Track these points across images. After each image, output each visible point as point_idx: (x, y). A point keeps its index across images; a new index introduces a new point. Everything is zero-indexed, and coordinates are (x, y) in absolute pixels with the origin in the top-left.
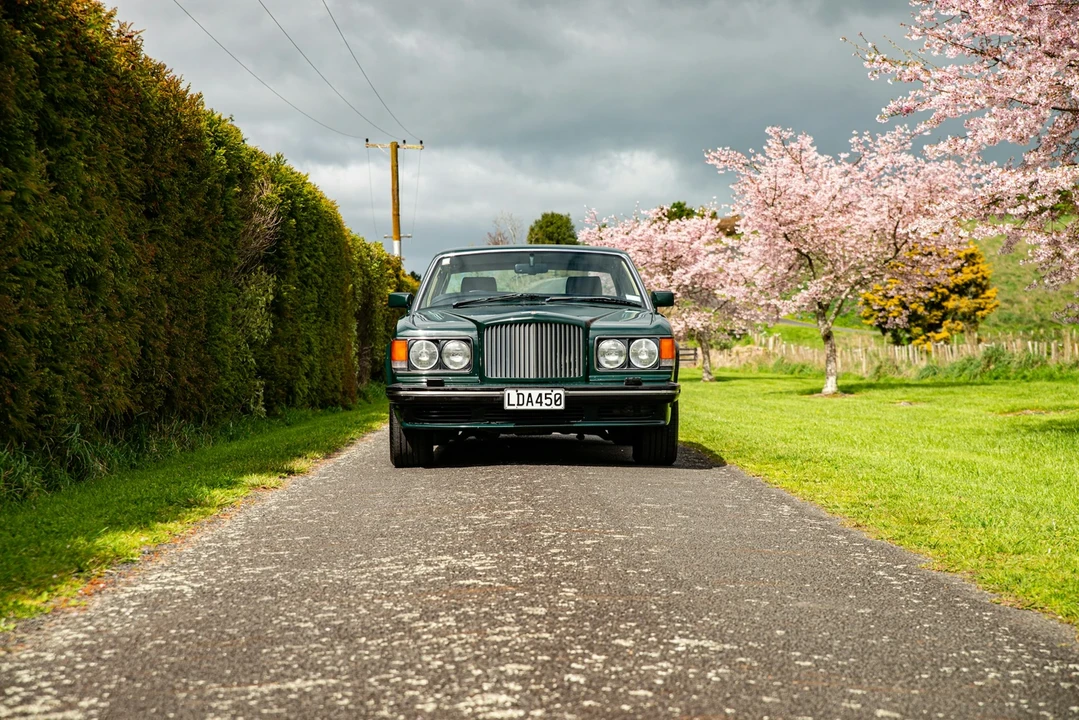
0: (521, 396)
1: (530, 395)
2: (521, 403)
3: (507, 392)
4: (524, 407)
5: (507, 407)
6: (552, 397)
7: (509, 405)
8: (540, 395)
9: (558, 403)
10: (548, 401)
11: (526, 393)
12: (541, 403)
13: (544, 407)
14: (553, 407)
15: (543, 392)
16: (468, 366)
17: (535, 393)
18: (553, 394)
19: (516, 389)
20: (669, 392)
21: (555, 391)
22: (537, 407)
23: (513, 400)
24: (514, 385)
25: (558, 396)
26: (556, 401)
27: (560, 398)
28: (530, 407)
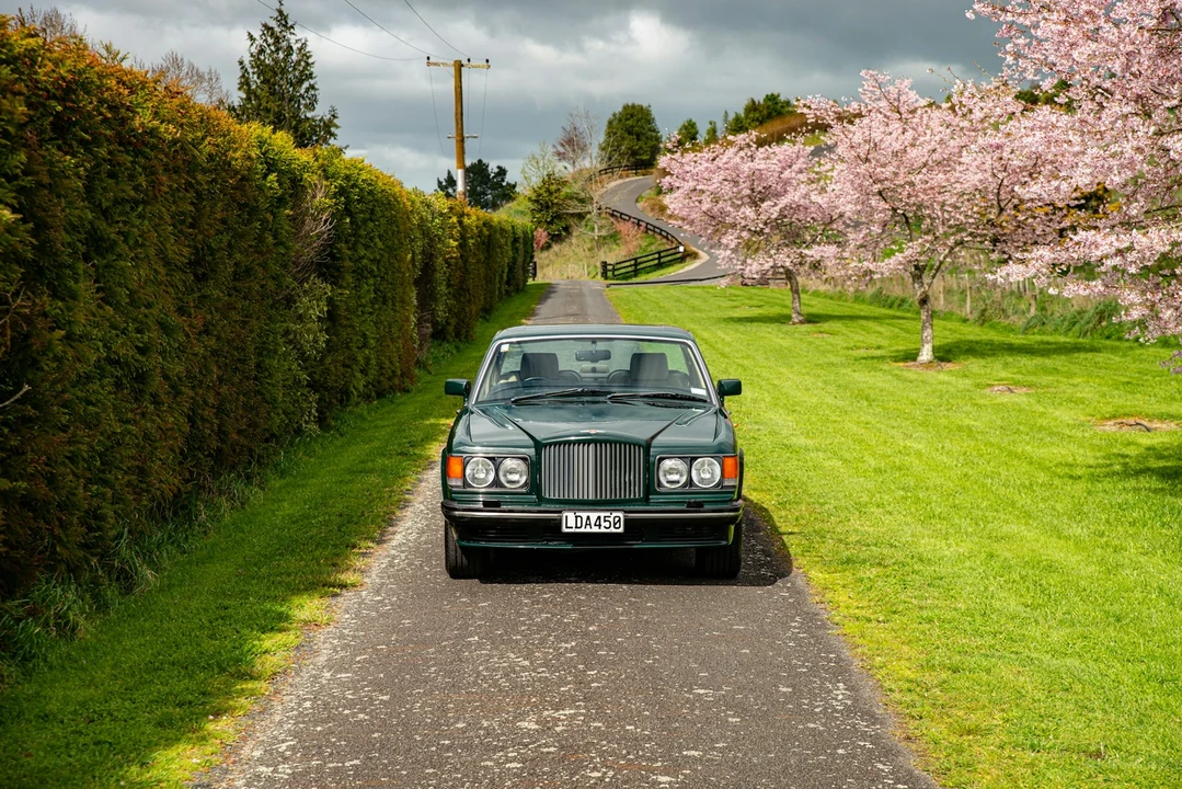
0: (579, 519)
1: (588, 518)
2: (579, 525)
3: (565, 514)
4: (583, 530)
5: (565, 530)
6: (611, 520)
7: (567, 527)
8: (599, 518)
9: (617, 526)
10: (607, 524)
11: (584, 515)
12: (600, 526)
13: (603, 530)
14: (612, 530)
15: (602, 515)
16: (526, 484)
17: (594, 516)
18: (612, 516)
19: (574, 511)
20: (732, 514)
21: (614, 514)
22: (595, 529)
23: (571, 523)
24: (572, 507)
25: (617, 519)
26: (615, 524)
27: (619, 521)
28: (588, 530)
